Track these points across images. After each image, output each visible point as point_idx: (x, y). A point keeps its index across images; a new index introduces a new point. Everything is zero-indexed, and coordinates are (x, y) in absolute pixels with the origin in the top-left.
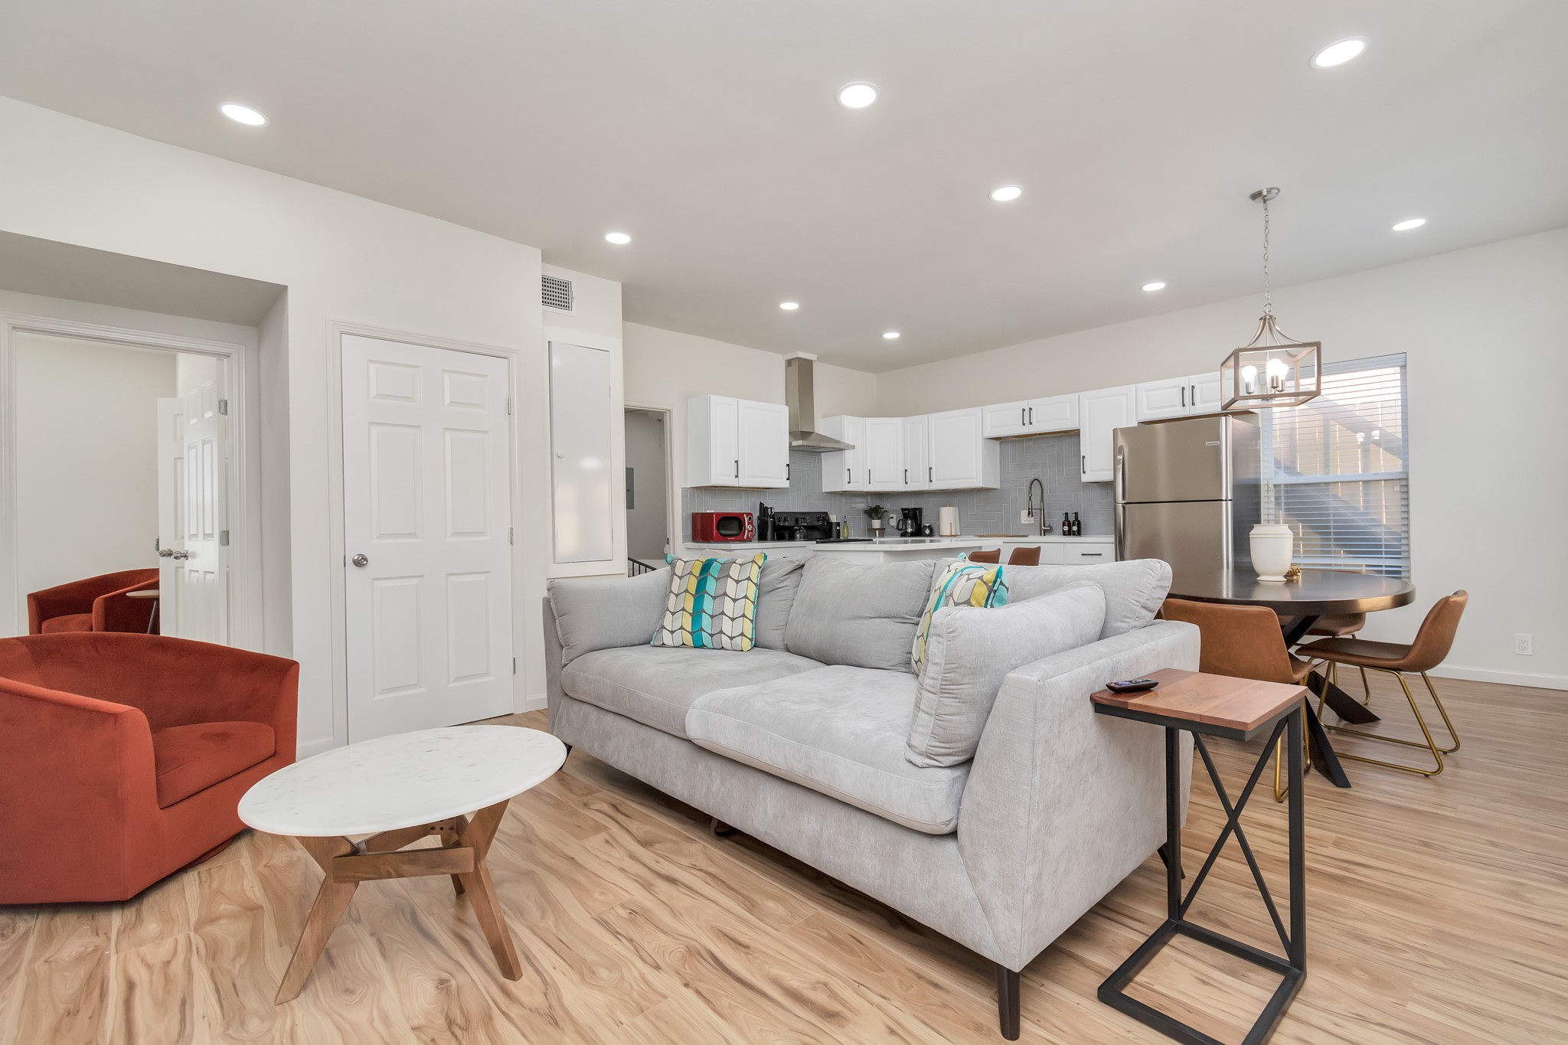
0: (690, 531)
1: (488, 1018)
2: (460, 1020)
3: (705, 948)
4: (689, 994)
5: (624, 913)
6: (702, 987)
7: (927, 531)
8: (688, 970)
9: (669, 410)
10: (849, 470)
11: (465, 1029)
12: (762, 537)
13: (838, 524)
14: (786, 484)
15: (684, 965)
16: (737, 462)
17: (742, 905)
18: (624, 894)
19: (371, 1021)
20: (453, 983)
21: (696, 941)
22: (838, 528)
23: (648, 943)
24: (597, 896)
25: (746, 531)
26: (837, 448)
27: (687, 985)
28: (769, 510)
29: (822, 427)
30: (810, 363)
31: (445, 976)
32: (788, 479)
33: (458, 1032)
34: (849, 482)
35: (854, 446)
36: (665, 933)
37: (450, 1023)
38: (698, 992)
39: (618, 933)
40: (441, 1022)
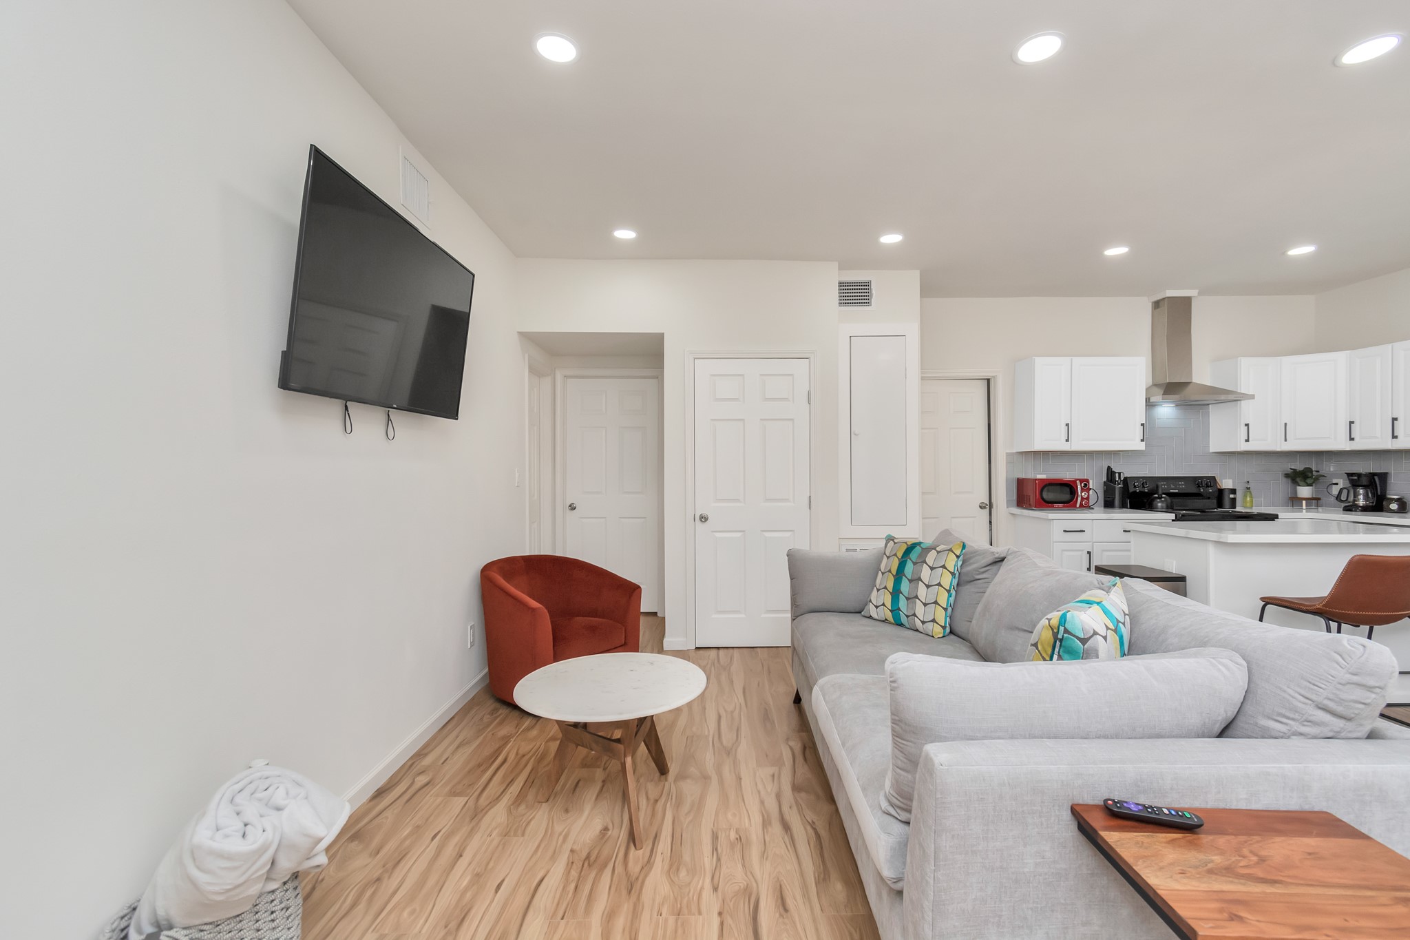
0: (1015, 497)
1: (605, 866)
2: (592, 858)
3: (758, 894)
4: (716, 921)
5: (733, 835)
6: (729, 921)
7: (1394, 506)
8: (731, 905)
9: (994, 377)
10: (1247, 425)
11: (589, 865)
12: (1109, 504)
13: (1233, 491)
14: (1142, 446)
15: (732, 898)
16: (1067, 425)
17: (816, 875)
18: (747, 821)
19: (560, 834)
20: (610, 833)
21: (757, 884)
22: (1232, 496)
23: (727, 867)
24: (729, 816)
25: (1079, 499)
26: (1226, 397)
27: (720, 914)
28: (1117, 475)
29: (1203, 374)
30: (1187, 301)
31: (610, 826)
32: (1142, 440)
33: (586, 864)
34: (1247, 441)
35: (1254, 395)
36: (744, 865)
37: (588, 857)
38: (722, 924)
39: (716, 850)
40: (584, 854)
